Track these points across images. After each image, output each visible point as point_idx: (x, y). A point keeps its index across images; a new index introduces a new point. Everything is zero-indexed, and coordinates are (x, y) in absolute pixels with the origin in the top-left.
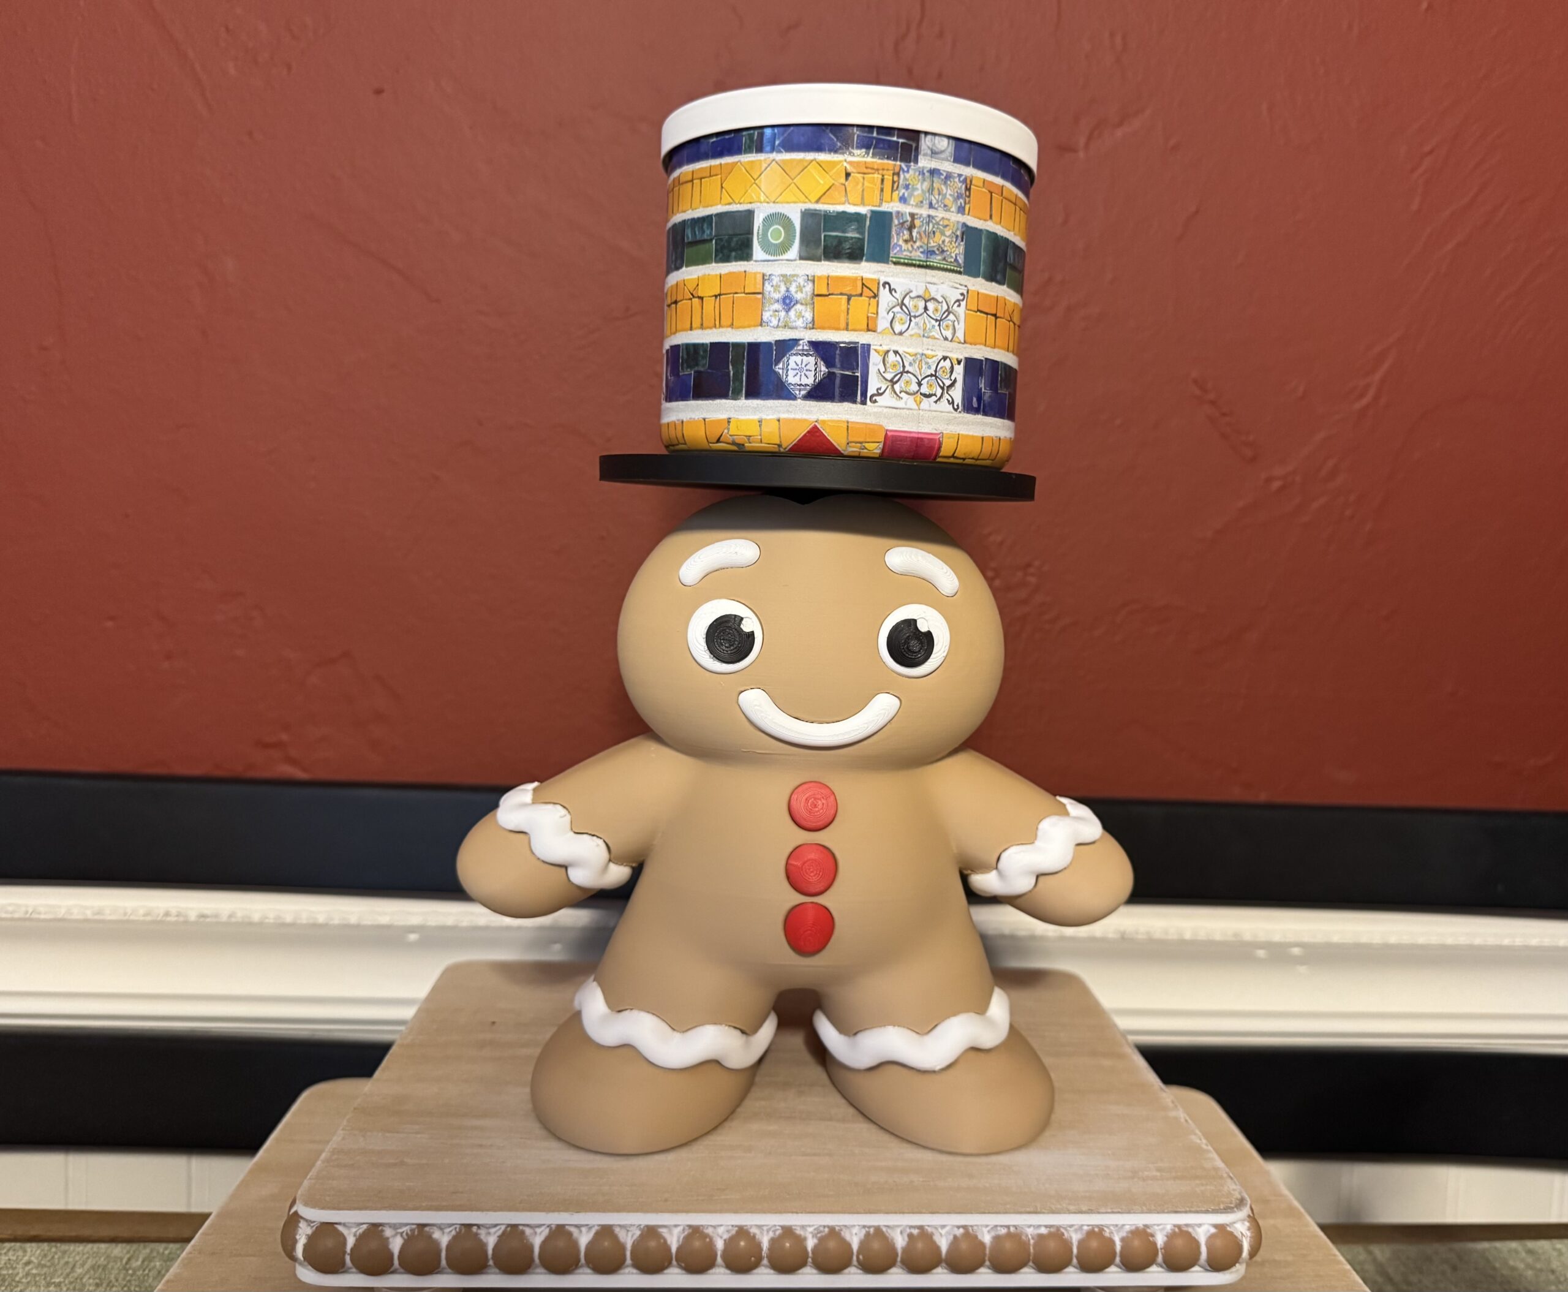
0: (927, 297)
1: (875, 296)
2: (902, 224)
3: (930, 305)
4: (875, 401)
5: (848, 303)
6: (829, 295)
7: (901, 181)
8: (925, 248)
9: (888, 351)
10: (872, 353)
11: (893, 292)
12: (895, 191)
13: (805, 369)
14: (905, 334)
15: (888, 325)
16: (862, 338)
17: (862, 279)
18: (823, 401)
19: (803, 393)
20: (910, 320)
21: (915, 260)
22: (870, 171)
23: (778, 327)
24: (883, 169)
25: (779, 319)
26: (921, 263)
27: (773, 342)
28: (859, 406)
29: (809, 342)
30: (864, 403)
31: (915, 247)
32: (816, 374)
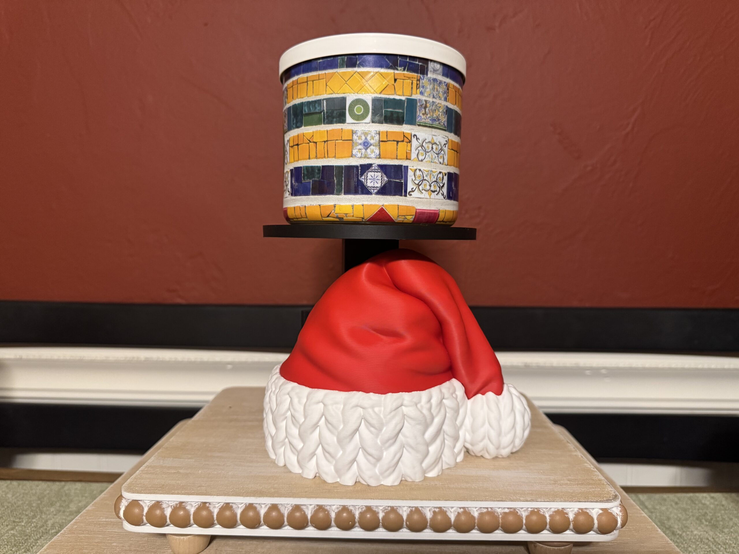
0: (433, 142)
1: (410, 142)
2: (421, 105)
3: (434, 146)
4: (411, 195)
5: (397, 145)
6: (388, 141)
7: (421, 84)
8: (432, 117)
9: (416, 170)
10: (409, 170)
11: (418, 140)
12: (418, 89)
13: (376, 179)
14: (424, 161)
15: (416, 156)
16: (404, 163)
17: (404, 133)
18: (386, 195)
19: (375, 191)
20: (426, 154)
21: (427, 124)
22: (406, 78)
23: (361, 157)
24: (412, 78)
25: (362, 154)
26: (430, 125)
27: (359, 165)
28: (403, 197)
29: (377, 165)
30: (406, 196)
31: (427, 117)
32: (382, 181)
